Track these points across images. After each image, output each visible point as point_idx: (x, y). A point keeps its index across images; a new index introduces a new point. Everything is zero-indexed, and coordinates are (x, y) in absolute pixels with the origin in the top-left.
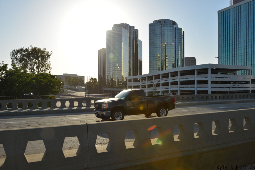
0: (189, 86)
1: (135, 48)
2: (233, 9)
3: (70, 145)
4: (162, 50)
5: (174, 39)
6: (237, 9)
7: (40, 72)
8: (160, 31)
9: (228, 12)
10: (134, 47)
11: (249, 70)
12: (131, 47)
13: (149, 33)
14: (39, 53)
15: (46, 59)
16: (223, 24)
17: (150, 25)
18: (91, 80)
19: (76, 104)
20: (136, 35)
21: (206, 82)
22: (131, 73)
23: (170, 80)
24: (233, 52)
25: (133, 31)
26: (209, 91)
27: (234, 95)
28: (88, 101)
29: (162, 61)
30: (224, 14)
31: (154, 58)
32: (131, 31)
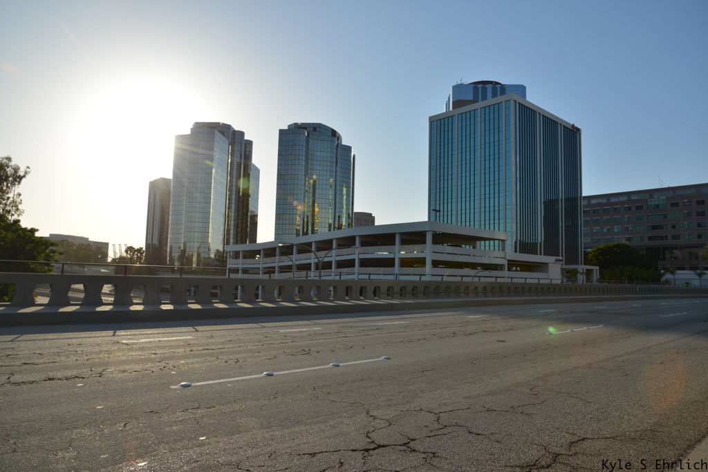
0: (382, 270)
2: (460, 116)
4: (306, 192)
5: (334, 169)
6: (468, 117)
8: (304, 148)
9: (450, 121)
11: (504, 241)
15: (7, 187)
17: (282, 132)
18: (129, 253)
20: (247, 153)
23: (334, 256)
25: (241, 143)
30: (442, 124)
32: (236, 144)
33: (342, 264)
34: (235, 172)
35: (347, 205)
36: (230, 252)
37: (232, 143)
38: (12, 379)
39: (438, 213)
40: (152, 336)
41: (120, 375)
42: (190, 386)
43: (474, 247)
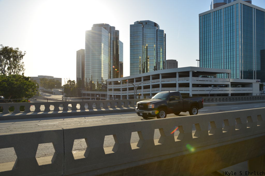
0: (171, 89)
1: (116, 50)
2: (214, 13)
3: (45, 152)
4: (143, 52)
5: (156, 42)
6: (218, 13)
7: (12, 73)
9: (209, 16)
10: (115, 48)
11: (229, 73)
12: (112, 49)
13: (130, 34)
14: (10, 53)
15: (18, 60)
16: (204, 27)
17: (131, 26)
18: (69, 83)
19: (52, 108)
20: (117, 36)
21: (187, 85)
22: (112, 76)
23: (151, 82)
24: (214, 55)
25: (114, 32)
26: (190, 95)
27: (214, 98)
28: (65, 104)
29: (143, 63)
30: (205, 17)
31: (135, 60)
32: (111, 32)
34: (112, 45)
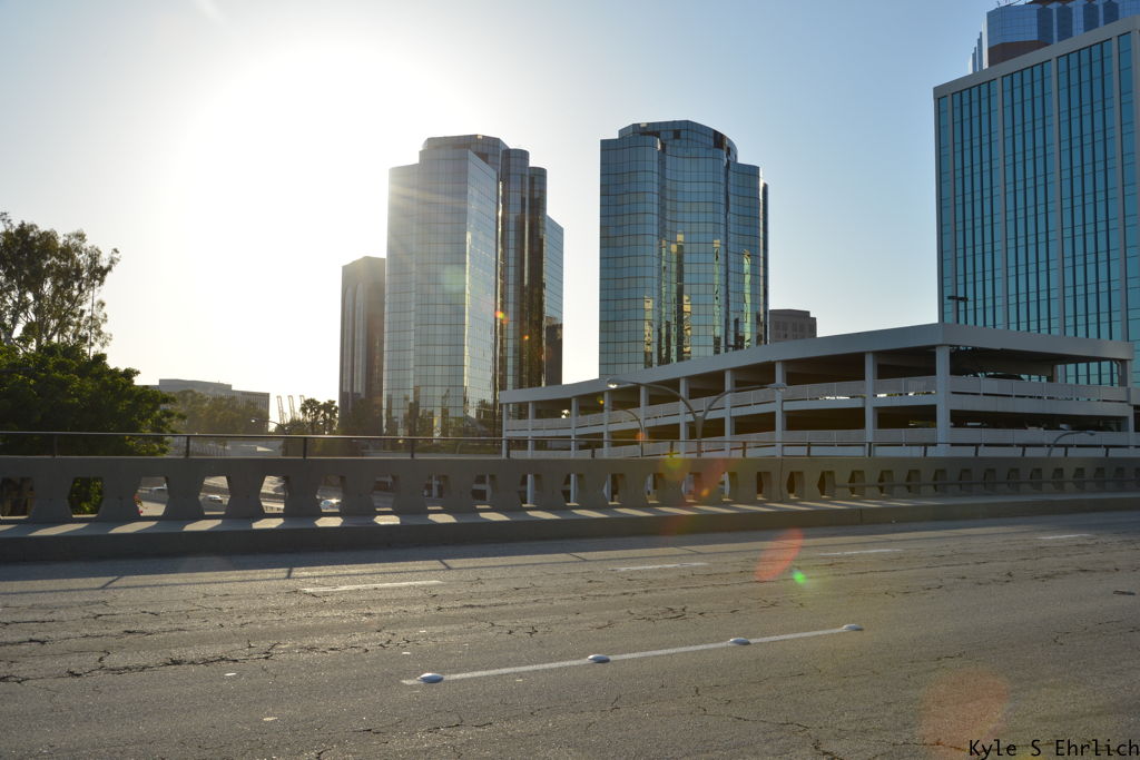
2: (1008, 79)
6: (1027, 79)
8: (655, 176)
9: (984, 94)
10: (526, 249)
12: (512, 253)
13: (601, 186)
17: (606, 146)
18: (308, 412)
24: (1012, 281)
32: (512, 178)
33: (745, 425)
34: (512, 235)
35: (754, 294)
36: (508, 404)
37: (505, 177)
38: (106, 662)
39: (962, 304)
40: (360, 579)
41: (304, 657)
42: (439, 680)
43: (1050, 379)
